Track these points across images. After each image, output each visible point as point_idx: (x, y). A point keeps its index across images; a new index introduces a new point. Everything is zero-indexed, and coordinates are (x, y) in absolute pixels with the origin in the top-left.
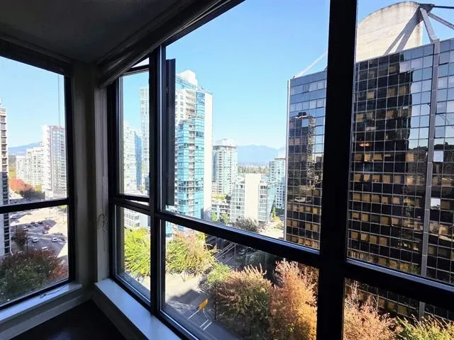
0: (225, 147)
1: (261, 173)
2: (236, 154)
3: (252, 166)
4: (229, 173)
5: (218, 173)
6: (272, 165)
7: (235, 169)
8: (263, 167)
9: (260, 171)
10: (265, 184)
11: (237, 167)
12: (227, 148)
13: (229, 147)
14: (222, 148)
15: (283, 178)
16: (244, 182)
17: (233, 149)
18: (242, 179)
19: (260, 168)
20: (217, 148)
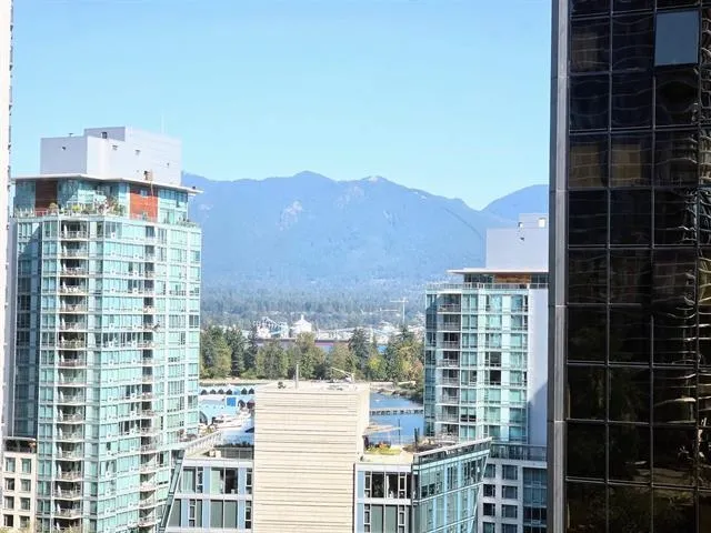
0: (109, 187)
1: (368, 374)
2: (192, 239)
3: (303, 326)
4: (136, 378)
5: (51, 376)
6: (445, 318)
7: (178, 350)
8: (384, 335)
9: (360, 361)
10: (399, 461)
11: (194, 337)
12: (125, 198)
13: (136, 188)
14: (83, 196)
15: (522, 416)
16: (244, 449)
17: (163, 203)
18: (233, 425)
19: (358, 343)
20: (44, 192)
